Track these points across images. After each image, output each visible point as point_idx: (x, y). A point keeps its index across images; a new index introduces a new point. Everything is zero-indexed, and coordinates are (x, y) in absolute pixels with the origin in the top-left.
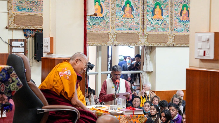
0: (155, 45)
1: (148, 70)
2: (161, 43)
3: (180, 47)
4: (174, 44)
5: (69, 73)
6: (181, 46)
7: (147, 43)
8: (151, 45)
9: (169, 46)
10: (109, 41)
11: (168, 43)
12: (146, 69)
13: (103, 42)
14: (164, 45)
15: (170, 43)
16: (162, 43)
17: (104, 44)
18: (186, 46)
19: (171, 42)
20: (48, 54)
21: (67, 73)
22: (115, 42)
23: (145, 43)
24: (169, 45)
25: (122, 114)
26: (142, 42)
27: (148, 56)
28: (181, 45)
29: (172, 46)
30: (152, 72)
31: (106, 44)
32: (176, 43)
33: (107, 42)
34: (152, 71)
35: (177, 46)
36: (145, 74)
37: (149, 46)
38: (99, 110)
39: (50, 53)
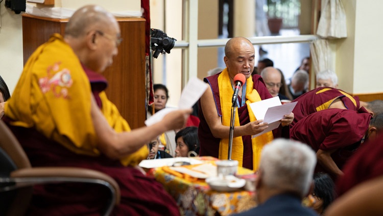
5: (65, 78)
12: (328, 30)
20: (40, 5)
21: (61, 80)
25: (243, 189)
34: (345, 35)
36: (324, 46)
38: (181, 175)
39: (46, 3)
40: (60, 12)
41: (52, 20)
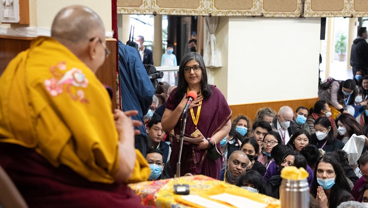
0: (229, 15)
1: (213, 65)
2: (240, 10)
3: (273, 18)
4: (263, 11)
5: (79, 77)
6: (275, 16)
7: (214, 10)
8: (220, 14)
9: (254, 17)
10: (142, 4)
11: (252, 10)
12: (210, 62)
13: (130, 6)
14: (245, 15)
15: (256, 9)
16: (242, 10)
17: (133, 11)
18: (283, 16)
19: (258, 8)
20: (14, 25)
21: (74, 79)
22: (154, 6)
23: (211, 9)
24: (254, 15)
26: (205, 7)
27: (213, 37)
28: (275, 14)
29: (258, 16)
30: (219, 68)
31: (137, 11)
32: (266, 10)
33: (139, 6)
34: (221, 66)
35: (268, 15)
37: (218, 15)
39: (21, 23)
40: (35, 31)
41: (28, 39)
